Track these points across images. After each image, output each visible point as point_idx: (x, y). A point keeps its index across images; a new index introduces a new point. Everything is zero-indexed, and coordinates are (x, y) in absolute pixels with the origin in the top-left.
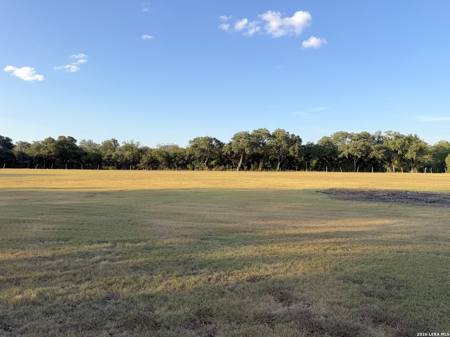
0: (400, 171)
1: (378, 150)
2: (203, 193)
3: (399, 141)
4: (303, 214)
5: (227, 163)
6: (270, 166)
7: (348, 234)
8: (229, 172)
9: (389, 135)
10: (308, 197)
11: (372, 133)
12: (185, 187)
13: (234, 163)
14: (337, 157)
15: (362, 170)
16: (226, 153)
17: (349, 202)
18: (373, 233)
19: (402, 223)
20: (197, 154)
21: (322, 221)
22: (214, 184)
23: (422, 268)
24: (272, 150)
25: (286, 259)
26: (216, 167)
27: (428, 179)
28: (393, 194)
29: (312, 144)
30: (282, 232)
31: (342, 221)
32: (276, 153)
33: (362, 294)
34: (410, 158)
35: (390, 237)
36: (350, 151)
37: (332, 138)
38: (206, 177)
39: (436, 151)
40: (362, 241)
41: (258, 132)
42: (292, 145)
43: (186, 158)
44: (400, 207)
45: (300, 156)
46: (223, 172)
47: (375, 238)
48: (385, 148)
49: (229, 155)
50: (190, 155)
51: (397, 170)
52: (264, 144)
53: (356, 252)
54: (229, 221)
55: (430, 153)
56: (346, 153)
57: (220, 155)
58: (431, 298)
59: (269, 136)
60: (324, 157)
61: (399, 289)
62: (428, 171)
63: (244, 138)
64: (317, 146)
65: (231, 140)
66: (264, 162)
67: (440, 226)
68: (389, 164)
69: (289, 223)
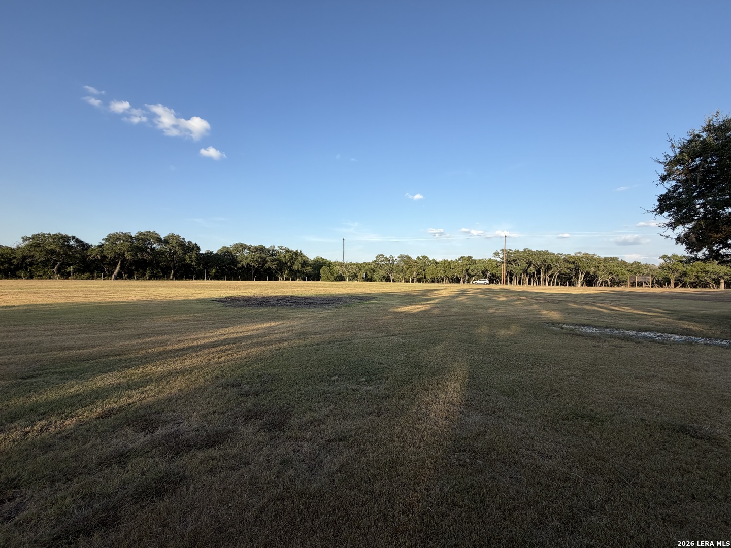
0: (289, 280)
1: (273, 262)
2: (44, 311)
3: (289, 254)
4: (193, 325)
5: (95, 269)
6: (161, 274)
7: (236, 340)
8: (99, 281)
9: (281, 249)
10: (201, 307)
11: (267, 247)
12: (5, 305)
13: (108, 270)
14: (236, 266)
15: (258, 279)
16: (94, 257)
17: (242, 309)
18: (258, 336)
19: (284, 323)
20: (39, 256)
21: (212, 331)
22: (67, 298)
23: (292, 360)
24: (163, 256)
25: (160, 379)
26: (76, 274)
27: (308, 286)
28: (281, 300)
29: (211, 253)
30: (162, 349)
31: (232, 328)
32: (169, 260)
33: (238, 397)
34: (296, 269)
35: (272, 337)
36: (248, 261)
37: (231, 249)
38: (55, 288)
39: (315, 264)
40: (247, 345)
41: (144, 235)
42: (188, 252)
43: (14, 262)
44: (284, 311)
45: (198, 264)
46: (89, 281)
47: (260, 340)
48: (278, 260)
49: (99, 260)
50: (25, 257)
51: (287, 279)
52: (153, 249)
53: (240, 356)
54: (84, 345)
55: (310, 265)
56: (244, 263)
57: (84, 259)
58: (295, 384)
59: (159, 240)
60: (223, 266)
61: (271, 383)
62: (309, 280)
63: (124, 241)
64: (216, 254)
65: (103, 241)
66: (153, 270)
67: (311, 323)
68: (280, 274)
69: (174, 337)
